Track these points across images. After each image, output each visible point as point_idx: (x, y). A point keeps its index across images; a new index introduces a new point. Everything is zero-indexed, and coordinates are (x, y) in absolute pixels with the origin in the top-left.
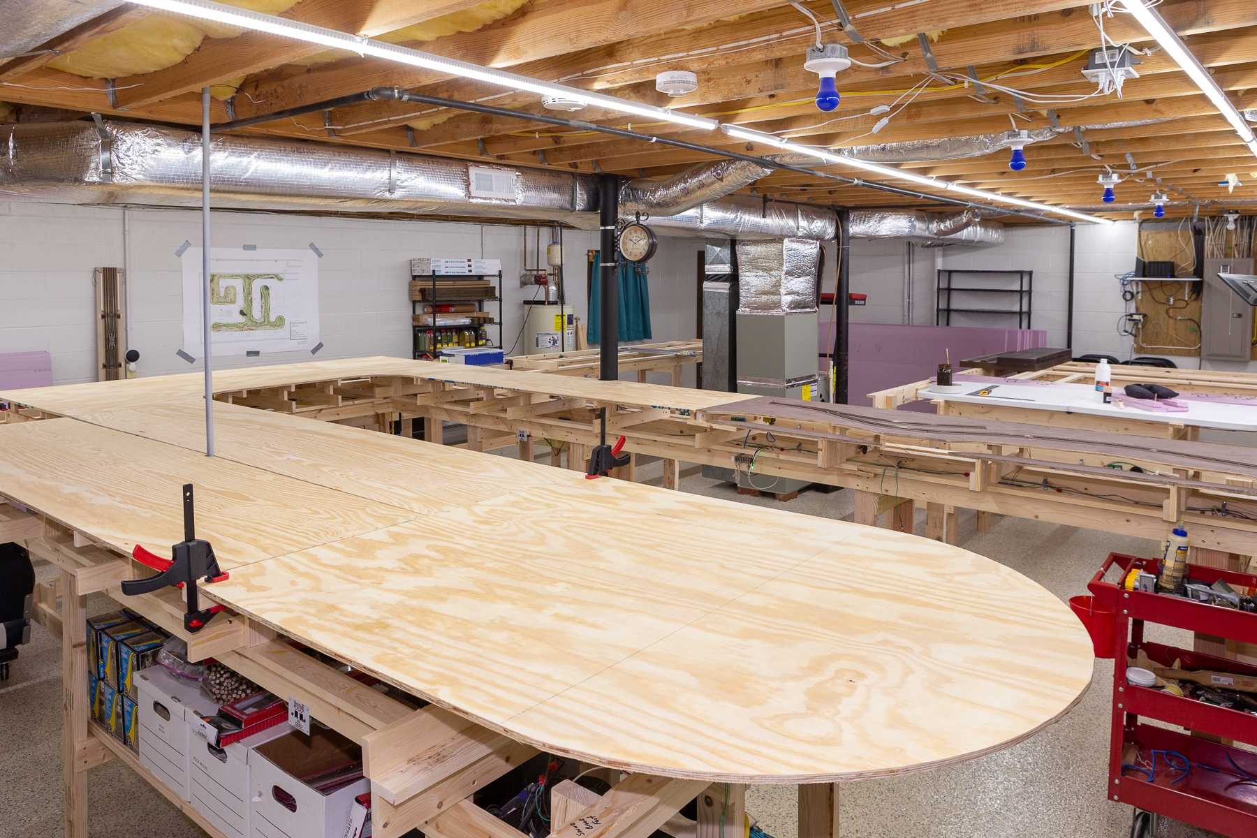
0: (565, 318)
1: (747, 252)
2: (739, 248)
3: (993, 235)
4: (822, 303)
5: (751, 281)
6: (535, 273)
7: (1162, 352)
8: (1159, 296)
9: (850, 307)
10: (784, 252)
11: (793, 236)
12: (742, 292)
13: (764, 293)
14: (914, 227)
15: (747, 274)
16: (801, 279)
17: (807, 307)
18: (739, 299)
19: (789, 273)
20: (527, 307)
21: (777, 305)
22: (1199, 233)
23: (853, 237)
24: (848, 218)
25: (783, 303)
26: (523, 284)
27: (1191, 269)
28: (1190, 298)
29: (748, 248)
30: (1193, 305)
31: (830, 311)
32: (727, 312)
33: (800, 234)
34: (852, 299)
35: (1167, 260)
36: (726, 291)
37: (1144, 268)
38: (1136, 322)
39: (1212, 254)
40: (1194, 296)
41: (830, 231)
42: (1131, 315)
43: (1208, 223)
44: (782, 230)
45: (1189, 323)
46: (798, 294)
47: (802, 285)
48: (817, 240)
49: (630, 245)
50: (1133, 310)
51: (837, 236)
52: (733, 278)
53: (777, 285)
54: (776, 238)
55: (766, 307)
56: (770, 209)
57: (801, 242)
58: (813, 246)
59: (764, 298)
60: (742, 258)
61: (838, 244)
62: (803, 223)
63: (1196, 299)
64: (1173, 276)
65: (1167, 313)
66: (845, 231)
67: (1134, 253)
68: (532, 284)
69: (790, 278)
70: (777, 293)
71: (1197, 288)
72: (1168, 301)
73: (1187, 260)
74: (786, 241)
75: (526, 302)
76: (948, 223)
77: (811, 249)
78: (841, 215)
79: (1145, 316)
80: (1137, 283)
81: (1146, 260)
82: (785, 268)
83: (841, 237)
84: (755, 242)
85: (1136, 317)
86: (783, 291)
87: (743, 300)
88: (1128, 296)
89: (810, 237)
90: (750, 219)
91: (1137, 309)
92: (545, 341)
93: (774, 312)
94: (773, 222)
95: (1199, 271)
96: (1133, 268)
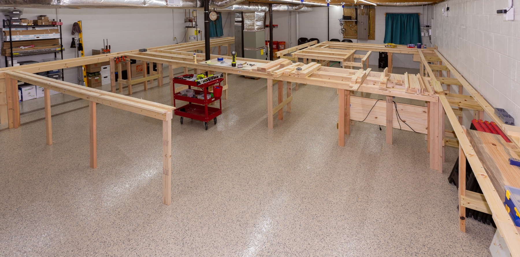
0: (198, 31)
1: (246, 15)
2: (243, 14)
3: (310, 9)
4: (266, 27)
5: (247, 22)
6: (189, 19)
7: (349, 38)
8: (348, 24)
9: (273, 28)
10: (255, 15)
11: (257, 11)
12: (245, 25)
13: (250, 26)
14: (288, 8)
15: (246, 21)
16: (260, 22)
17: (262, 29)
18: (244, 27)
19: (257, 21)
20: (187, 28)
21: (254, 29)
22: (356, 9)
23: (273, 11)
24: (272, 6)
25: (255, 28)
26: (185, 22)
27: (355, 18)
28: (355, 25)
29: (246, 14)
30: (356, 26)
31: (268, 29)
32: (241, 31)
33: (259, 10)
34: (274, 26)
35: (349, 16)
36: (241, 25)
37: (345, 17)
38: (343, 31)
39: (359, 14)
40: (356, 24)
41: (268, 9)
42: (342, 29)
43: (358, 7)
44: (254, 10)
45: (355, 31)
46: (259, 26)
47: (260, 23)
48: (264, 12)
49: (212, 16)
50: (343, 28)
51: (269, 10)
52: (242, 22)
53: (254, 24)
54: (253, 12)
55: (251, 29)
56: (251, 4)
57: (260, 12)
58: (263, 13)
59: (250, 27)
60: (244, 17)
61: (270, 13)
62: (260, 7)
63: (356, 25)
64: (351, 20)
65: (350, 29)
66: (271, 9)
67: (342, 14)
68: (188, 22)
69: (257, 22)
70: (254, 26)
71: (356, 22)
72: (350, 25)
73: (354, 16)
74: (256, 12)
75: (186, 27)
76: (297, 7)
77: (263, 14)
78: (270, 5)
79: (345, 29)
80: (343, 21)
81: (345, 16)
82: (255, 19)
83: (270, 11)
84: (248, 13)
85: (343, 29)
86: (255, 25)
87: (245, 27)
88: (341, 24)
89: (262, 11)
90: (246, 7)
91: (343, 27)
92: (192, 38)
93: (253, 31)
94: (252, 7)
95: (356, 19)
96: (342, 17)
